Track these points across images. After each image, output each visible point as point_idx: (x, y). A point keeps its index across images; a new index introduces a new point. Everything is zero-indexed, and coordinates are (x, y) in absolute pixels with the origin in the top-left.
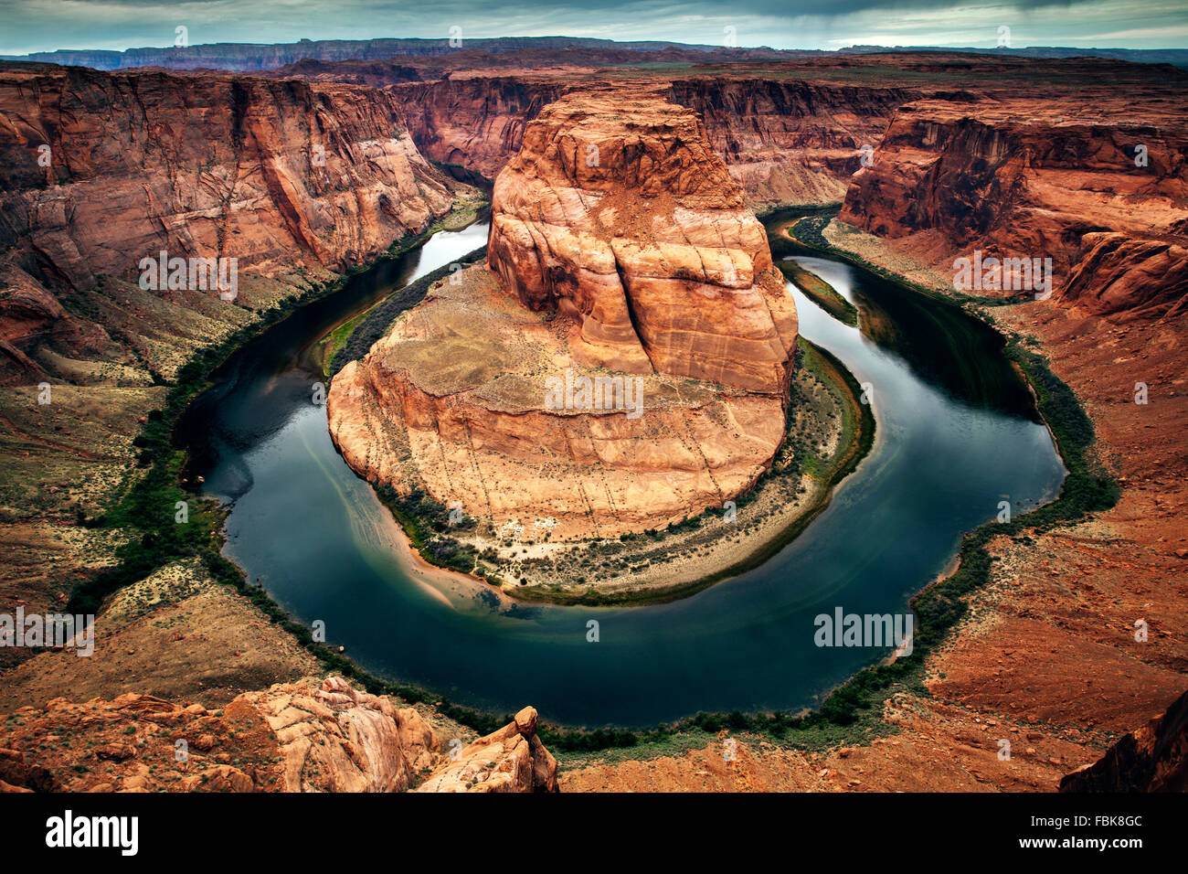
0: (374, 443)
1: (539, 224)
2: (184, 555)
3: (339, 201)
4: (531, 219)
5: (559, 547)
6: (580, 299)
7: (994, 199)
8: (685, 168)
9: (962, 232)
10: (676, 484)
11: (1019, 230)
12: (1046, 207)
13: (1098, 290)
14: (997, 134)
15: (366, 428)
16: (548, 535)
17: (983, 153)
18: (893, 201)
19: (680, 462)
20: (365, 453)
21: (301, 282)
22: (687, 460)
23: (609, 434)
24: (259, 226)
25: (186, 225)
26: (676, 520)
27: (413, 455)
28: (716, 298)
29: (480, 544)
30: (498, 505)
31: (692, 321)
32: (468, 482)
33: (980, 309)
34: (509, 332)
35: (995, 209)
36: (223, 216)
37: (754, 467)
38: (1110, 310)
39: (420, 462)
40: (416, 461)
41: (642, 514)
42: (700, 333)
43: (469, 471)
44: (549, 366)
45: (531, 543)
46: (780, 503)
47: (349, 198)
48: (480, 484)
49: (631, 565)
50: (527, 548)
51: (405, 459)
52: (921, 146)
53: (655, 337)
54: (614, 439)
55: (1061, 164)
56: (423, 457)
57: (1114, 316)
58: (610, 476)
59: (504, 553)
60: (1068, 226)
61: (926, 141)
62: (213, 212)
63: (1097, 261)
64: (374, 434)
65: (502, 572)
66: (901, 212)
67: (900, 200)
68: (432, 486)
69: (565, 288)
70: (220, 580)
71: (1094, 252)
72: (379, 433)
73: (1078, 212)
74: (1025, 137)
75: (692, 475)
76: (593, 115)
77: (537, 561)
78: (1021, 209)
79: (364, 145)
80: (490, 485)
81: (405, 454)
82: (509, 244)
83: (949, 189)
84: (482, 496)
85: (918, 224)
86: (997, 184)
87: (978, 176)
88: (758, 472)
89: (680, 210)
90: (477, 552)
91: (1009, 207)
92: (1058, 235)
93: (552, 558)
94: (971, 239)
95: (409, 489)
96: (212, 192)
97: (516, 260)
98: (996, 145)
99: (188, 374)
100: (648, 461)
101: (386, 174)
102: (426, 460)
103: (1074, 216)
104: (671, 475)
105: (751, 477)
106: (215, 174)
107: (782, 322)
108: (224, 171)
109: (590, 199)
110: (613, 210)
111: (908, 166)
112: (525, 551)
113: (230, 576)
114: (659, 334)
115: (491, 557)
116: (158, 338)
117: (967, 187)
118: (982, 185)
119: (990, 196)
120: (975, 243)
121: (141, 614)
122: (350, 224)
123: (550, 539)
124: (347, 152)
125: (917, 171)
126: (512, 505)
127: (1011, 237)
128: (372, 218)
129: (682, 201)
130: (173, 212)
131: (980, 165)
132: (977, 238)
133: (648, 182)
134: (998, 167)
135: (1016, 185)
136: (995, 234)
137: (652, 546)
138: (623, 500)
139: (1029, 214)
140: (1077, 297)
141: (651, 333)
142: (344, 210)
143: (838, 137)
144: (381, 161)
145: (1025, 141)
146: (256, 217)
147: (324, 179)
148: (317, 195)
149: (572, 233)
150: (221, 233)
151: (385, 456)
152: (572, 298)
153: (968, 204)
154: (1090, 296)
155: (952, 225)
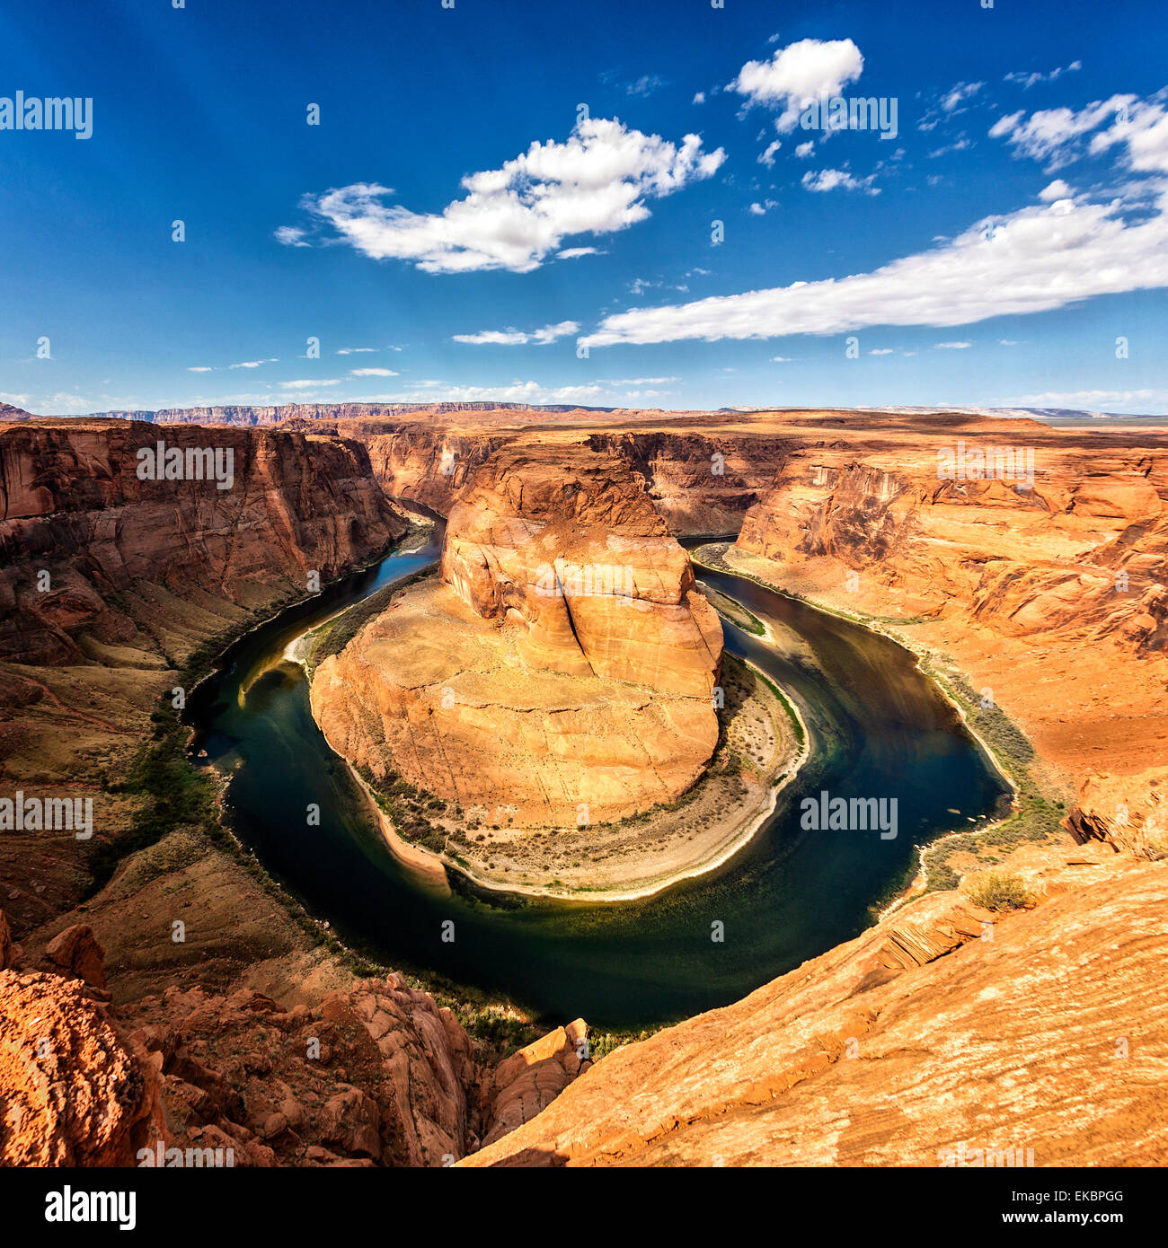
0: (353, 727)
1: (490, 547)
2: (190, 822)
3: (320, 524)
4: (483, 543)
5: (519, 833)
6: (526, 609)
7: (889, 531)
8: (617, 503)
9: (858, 559)
10: (624, 779)
11: (916, 557)
12: (942, 538)
13: (1010, 613)
14: (886, 476)
15: (345, 714)
16: (510, 820)
17: (874, 492)
18: (788, 532)
19: (627, 758)
20: (344, 736)
21: (289, 589)
22: (633, 756)
23: (560, 729)
24: (257, 542)
25: (203, 540)
26: (628, 813)
27: (387, 740)
28: (648, 612)
29: (450, 825)
30: (462, 789)
31: (627, 631)
32: (436, 766)
33: (886, 627)
34: (464, 635)
35: (889, 539)
36: (231, 534)
37: (695, 766)
38: (1022, 633)
39: (393, 746)
40: (390, 745)
41: (596, 806)
42: (635, 643)
43: (436, 757)
44: (502, 666)
45: (496, 828)
46: (725, 803)
47: (329, 521)
48: (447, 769)
49: (591, 855)
50: (493, 832)
51: (380, 742)
52: (812, 485)
53: (594, 644)
54: (565, 733)
55: (952, 500)
56: (396, 741)
57: (1029, 638)
58: (563, 767)
59: (471, 836)
60: (966, 555)
61: (816, 481)
62: (224, 531)
63: (1004, 586)
64: (352, 719)
65: (470, 855)
66: (797, 541)
67: (794, 531)
68: (405, 769)
69: (513, 599)
70: (219, 849)
71: (1000, 578)
72: (356, 718)
73: (974, 543)
74: (914, 477)
75: (638, 771)
76: (534, 460)
77: (502, 845)
78: (916, 539)
79: (341, 481)
80: (456, 771)
81: (380, 739)
82: (465, 562)
83: (842, 522)
84: (449, 782)
85: (814, 552)
86: (889, 518)
87: (870, 511)
88: (700, 771)
89: (613, 537)
90: (448, 833)
91: (905, 537)
92: (957, 563)
93: (516, 844)
94: (867, 565)
95: (384, 771)
96: (225, 515)
97: (471, 575)
98: (886, 485)
99: (197, 662)
100: (596, 755)
101: (357, 505)
102: (398, 744)
103: (969, 547)
104: (617, 770)
105: (694, 776)
106: (228, 501)
107: (709, 634)
108: (235, 499)
109: (534, 527)
110: (555, 536)
111: (801, 502)
112: (491, 836)
113: (228, 846)
114: (598, 642)
115: (459, 837)
116: (176, 631)
117: (860, 518)
118: (874, 518)
119: (884, 527)
120: (872, 569)
121: (152, 879)
122: (328, 542)
123: (512, 825)
124: (328, 486)
125: (811, 506)
126: (475, 791)
127: (908, 564)
128: (344, 539)
129: (613, 529)
130: (193, 530)
131: (871, 502)
132: (873, 564)
133: (583, 514)
134: (891, 503)
135: (909, 518)
136: (891, 561)
137: (607, 838)
138: (576, 792)
139: (926, 544)
140: (987, 619)
141: (589, 640)
142: (324, 531)
143: (731, 479)
144: (353, 494)
145: (914, 481)
146: (257, 535)
147: (311, 507)
148: (304, 520)
149: (519, 554)
150: (228, 546)
151: (362, 739)
152: (520, 608)
153: (862, 535)
154: (1000, 618)
155: (847, 552)
